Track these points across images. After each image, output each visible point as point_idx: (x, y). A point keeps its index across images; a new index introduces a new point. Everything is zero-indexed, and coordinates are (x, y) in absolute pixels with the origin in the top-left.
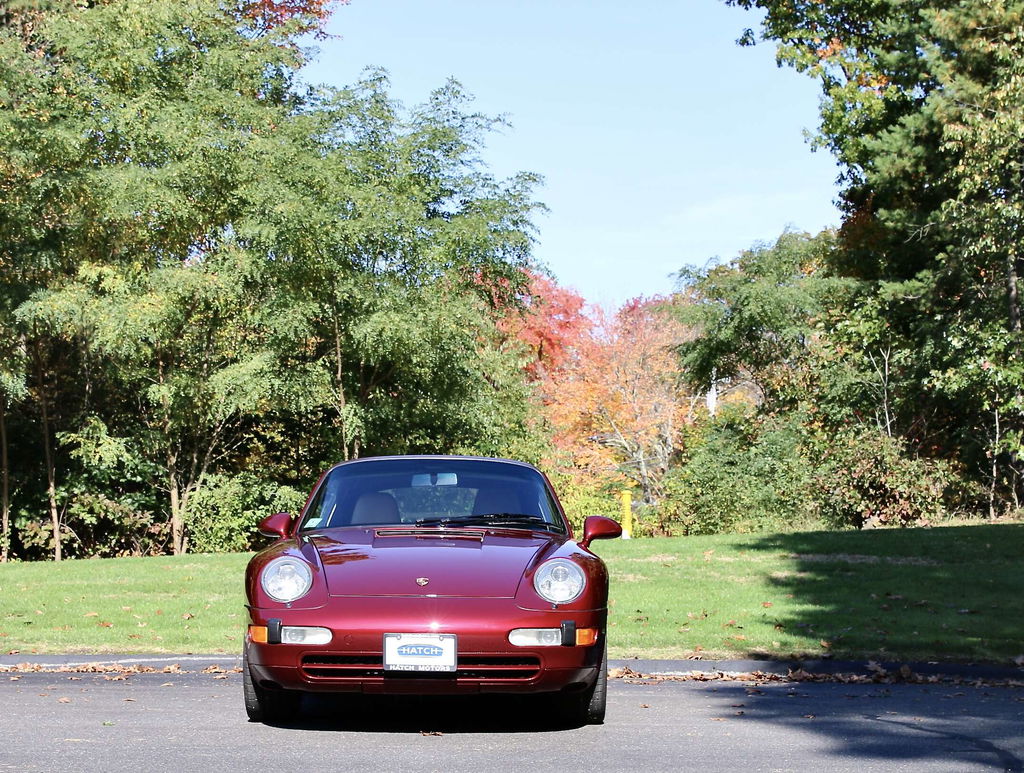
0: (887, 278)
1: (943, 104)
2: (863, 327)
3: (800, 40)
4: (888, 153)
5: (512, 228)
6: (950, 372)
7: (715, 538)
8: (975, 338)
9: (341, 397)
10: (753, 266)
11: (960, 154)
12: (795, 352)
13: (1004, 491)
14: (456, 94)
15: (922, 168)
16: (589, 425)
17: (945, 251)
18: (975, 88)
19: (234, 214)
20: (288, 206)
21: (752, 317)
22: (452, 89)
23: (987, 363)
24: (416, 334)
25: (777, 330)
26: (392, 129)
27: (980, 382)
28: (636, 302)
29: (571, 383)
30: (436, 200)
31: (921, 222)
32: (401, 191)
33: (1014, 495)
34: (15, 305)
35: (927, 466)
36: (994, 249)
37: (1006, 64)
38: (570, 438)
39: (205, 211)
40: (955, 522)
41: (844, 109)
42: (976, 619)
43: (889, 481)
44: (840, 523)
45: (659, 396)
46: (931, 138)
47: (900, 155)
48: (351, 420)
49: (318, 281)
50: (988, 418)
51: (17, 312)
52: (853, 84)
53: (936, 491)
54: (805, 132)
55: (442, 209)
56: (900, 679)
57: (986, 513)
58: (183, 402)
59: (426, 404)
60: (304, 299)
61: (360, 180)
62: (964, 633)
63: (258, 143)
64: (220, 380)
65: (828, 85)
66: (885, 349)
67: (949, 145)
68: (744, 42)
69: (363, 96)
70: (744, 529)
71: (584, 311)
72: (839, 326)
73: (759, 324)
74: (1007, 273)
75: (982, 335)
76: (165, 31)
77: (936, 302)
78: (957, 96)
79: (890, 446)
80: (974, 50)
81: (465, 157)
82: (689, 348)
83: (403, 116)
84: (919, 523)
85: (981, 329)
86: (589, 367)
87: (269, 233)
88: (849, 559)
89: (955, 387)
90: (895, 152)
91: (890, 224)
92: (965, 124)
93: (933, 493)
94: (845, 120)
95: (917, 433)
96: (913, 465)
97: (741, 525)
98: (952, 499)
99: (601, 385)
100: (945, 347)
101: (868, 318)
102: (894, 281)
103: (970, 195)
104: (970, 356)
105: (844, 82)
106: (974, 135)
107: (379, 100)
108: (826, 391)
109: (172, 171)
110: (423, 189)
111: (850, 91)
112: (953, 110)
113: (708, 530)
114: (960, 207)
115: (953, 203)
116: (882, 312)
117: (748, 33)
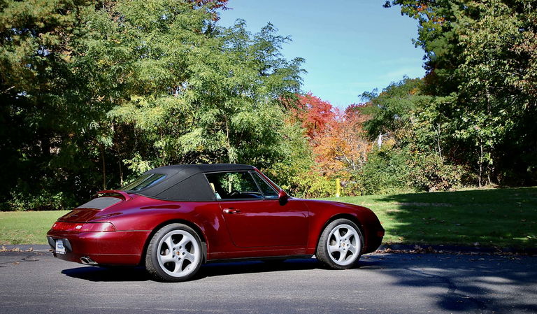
0: (438, 95)
1: (459, 27)
2: (430, 115)
3: (410, 5)
4: (438, 47)
5: (293, 79)
6: (462, 131)
7: (372, 197)
8: (472, 117)
9: (229, 145)
10: (391, 91)
11: (465, 46)
12: (407, 124)
13: (484, 176)
14: (270, 29)
15: (452, 53)
16: (334, 153)
17: (461, 85)
18: (472, 21)
19: (188, 77)
20: (207, 73)
21: (390, 111)
22: (269, 27)
23: (477, 127)
24: (256, 120)
25: (400, 116)
26: (247, 43)
27: (474, 135)
28: (353, 106)
29: (328, 138)
30: (264, 69)
31: (452, 73)
32: (250, 66)
33: (489, 178)
34: (107, 112)
35: (454, 167)
36: (479, 83)
37: (483, 11)
38: (326, 158)
39: (177, 76)
40: (465, 189)
41: (428, 31)
42: (462, 228)
43: (439, 174)
44: (420, 190)
45: (361, 142)
46: (455, 41)
47: (443, 48)
48: (232, 153)
49: (219, 101)
50: (479, 148)
51: (108, 114)
52: (431, 21)
53: (458, 177)
54: (413, 40)
55: (267, 72)
56: (428, 252)
57: (478, 185)
58: (170, 148)
59: (261, 146)
60: (213, 108)
61: (235, 62)
62: (457, 233)
63: (195, 50)
64: (183, 140)
65: (422, 22)
66: (438, 123)
67: (461, 43)
68: (386, 6)
69: (236, 31)
70: (383, 193)
71: (332, 110)
72: (420, 114)
73: (393, 114)
74: (485, 92)
75: (475, 117)
76: (162, 8)
77: (458, 104)
78: (464, 24)
79: (441, 160)
80: (471, 6)
81: (275, 53)
82: (366, 123)
83: (252, 38)
84: (451, 190)
85: (475, 114)
86: (334, 131)
87: (200, 83)
88: (417, 204)
89: (465, 137)
90: (441, 47)
91: (439, 75)
92: (467, 35)
93: (456, 178)
94: (428, 35)
95: (452, 155)
96: (448, 167)
97: (383, 191)
98: (464, 180)
99: (338, 138)
100: (461, 121)
101: (432, 111)
102: (442, 96)
103: (469, 63)
104: (471, 124)
105: (428, 20)
106: (471, 39)
107: (242, 32)
108: (419, 139)
109: (163, 61)
110: (258, 65)
111: (430, 24)
112: (462, 30)
113: (369, 193)
114: (465, 67)
115: (463, 66)
116: (437, 109)
117: (388, 3)
